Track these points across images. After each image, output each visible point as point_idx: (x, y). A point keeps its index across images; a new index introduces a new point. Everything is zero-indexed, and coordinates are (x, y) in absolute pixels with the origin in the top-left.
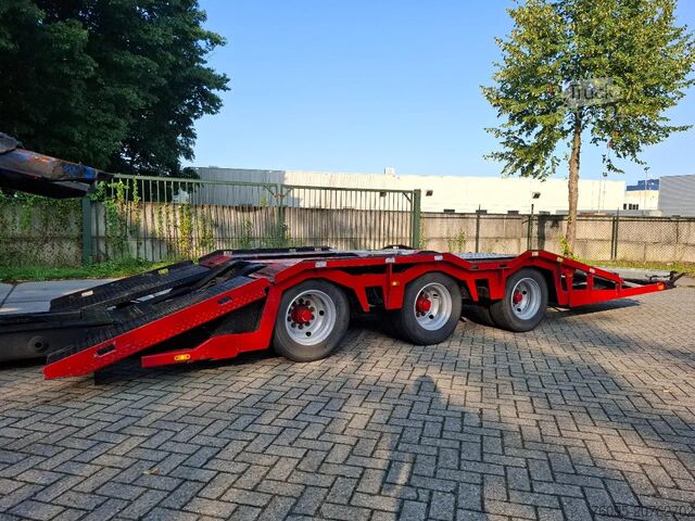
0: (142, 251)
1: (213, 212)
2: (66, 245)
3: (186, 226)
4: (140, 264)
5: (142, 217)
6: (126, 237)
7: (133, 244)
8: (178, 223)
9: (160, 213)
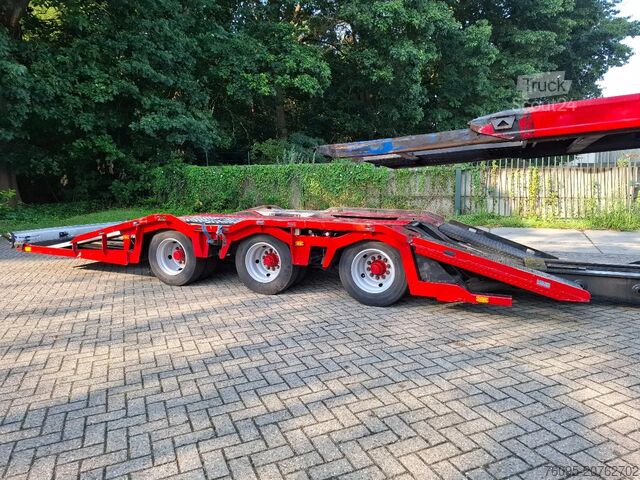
0: (497, 207)
1: (560, 175)
2: (444, 201)
3: (534, 187)
4: (493, 217)
5: (498, 181)
6: (486, 196)
7: (490, 202)
8: (528, 186)
9: (513, 177)
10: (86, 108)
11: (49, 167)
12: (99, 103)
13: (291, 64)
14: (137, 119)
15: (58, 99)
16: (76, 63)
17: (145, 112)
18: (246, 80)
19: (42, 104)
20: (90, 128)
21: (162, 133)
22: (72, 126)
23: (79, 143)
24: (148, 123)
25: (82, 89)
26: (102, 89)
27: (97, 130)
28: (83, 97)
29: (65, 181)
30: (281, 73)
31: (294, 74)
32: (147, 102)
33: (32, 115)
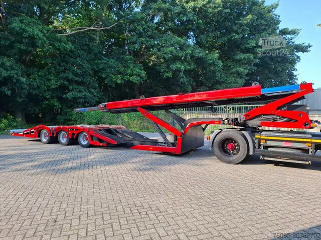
10: (48, 90)
11: (35, 110)
12: (53, 88)
13: (129, 71)
14: (66, 94)
15: (38, 87)
16: (46, 75)
17: (69, 91)
18: (112, 78)
19: (33, 89)
20: (49, 97)
21: (75, 99)
22: (43, 96)
23: (46, 102)
24: (70, 95)
25: (47, 83)
26: (54, 83)
27: (52, 97)
28: (48, 86)
29: (40, 116)
30: (126, 75)
31: (131, 76)
32: (71, 88)
33: (29, 93)
